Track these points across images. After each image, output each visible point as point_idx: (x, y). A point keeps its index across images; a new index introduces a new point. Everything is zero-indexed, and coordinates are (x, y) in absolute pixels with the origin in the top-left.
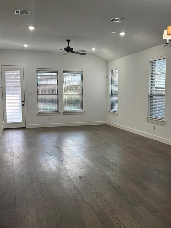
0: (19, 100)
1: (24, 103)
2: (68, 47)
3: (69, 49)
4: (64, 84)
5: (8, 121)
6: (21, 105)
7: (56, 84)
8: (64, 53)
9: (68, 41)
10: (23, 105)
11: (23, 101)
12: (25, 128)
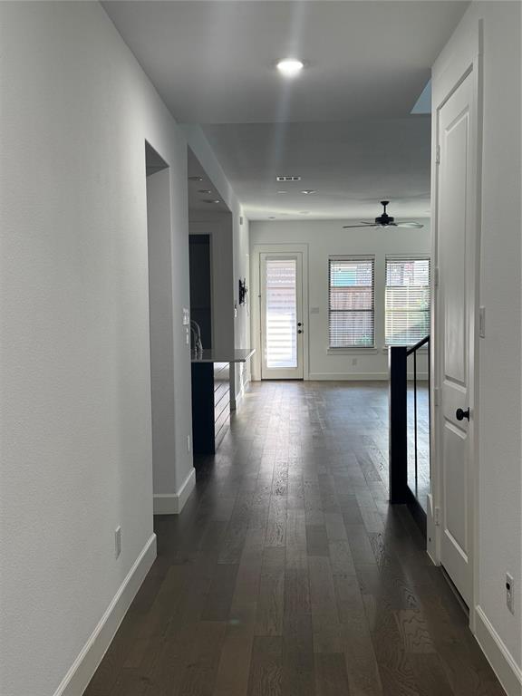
0: (292, 321)
1: (300, 328)
2: (385, 215)
3: (385, 220)
4: (388, 285)
5: (270, 365)
6: (295, 331)
7: (370, 285)
8: (375, 227)
9: (385, 203)
10: (299, 332)
11: (299, 325)
12: (302, 380)
